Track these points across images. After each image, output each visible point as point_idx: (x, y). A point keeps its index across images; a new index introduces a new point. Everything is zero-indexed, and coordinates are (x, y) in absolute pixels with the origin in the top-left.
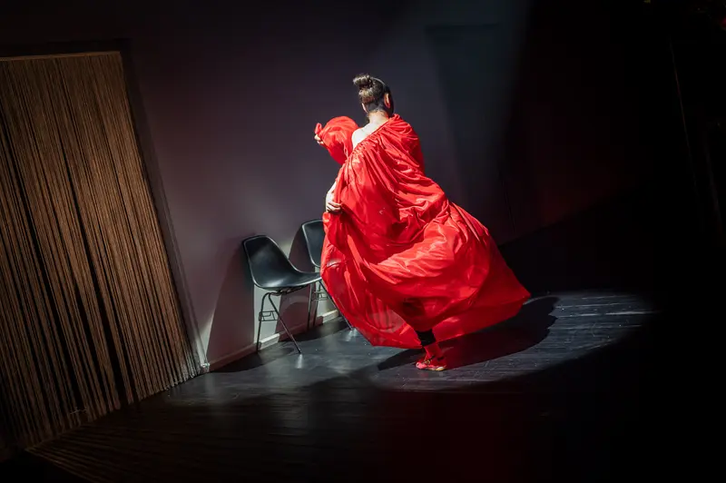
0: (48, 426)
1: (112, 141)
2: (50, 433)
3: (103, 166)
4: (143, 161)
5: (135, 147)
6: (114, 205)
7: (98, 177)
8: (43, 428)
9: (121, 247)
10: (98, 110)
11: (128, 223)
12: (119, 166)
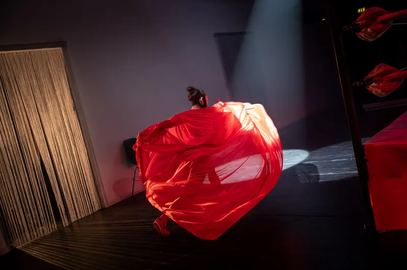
0: (28, 235)
1: (58, 93)
2: (29, 239)
3: (53, 106)
4: (74, 102)
5: (69, 95)
6: (59, 125)
7: (51, 110)
8: (26, 236)
9: (63, 145)
10: (51, 77)
11: (67, 133)
12: (62, 105)
